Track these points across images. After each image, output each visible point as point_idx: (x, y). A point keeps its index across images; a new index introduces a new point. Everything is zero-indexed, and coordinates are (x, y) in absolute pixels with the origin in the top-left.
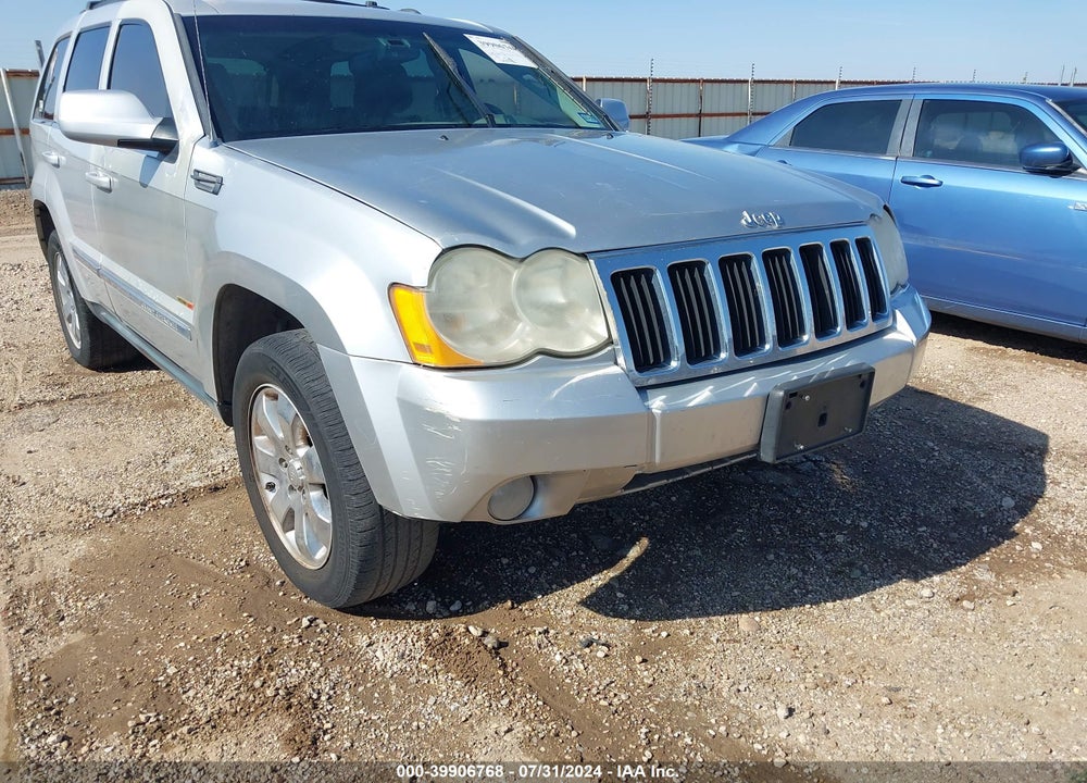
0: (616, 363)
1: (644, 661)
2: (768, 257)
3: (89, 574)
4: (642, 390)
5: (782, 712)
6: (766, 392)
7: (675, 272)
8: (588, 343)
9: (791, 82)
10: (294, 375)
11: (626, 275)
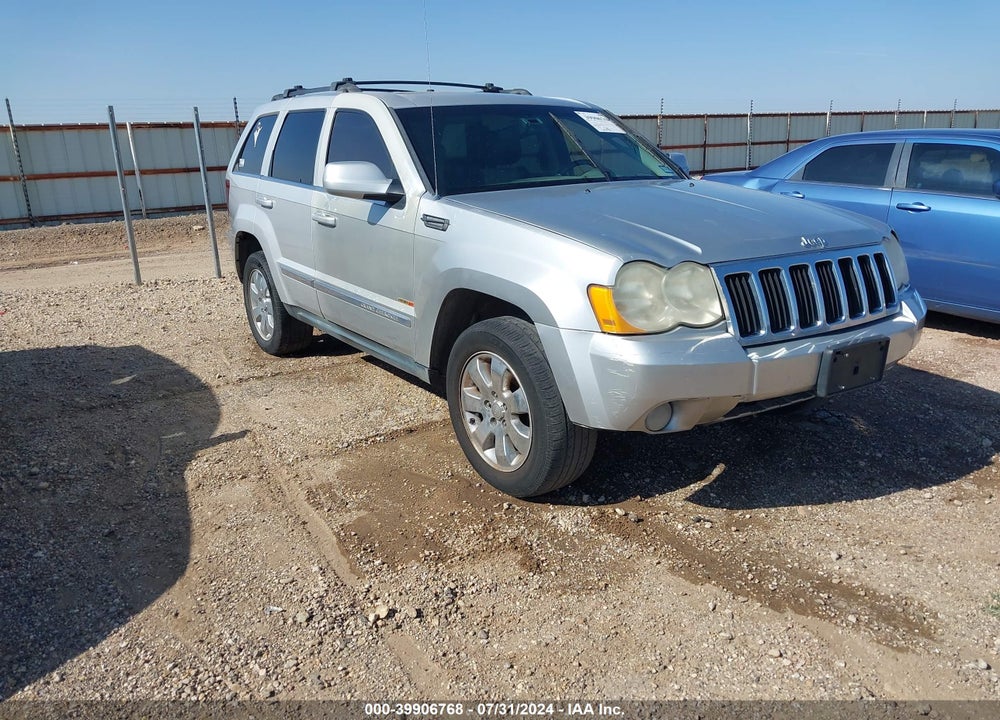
0: (727, 331)
1: (737, 530)
2: (819, 266)
3: (353, 479)
4: (745, 348)
5: (834, 556)
6: (821, 351)
7: (763, 275)
8: (708, 319)
9: (786, 115)
10: (511, 343)
11: (733, 277)
